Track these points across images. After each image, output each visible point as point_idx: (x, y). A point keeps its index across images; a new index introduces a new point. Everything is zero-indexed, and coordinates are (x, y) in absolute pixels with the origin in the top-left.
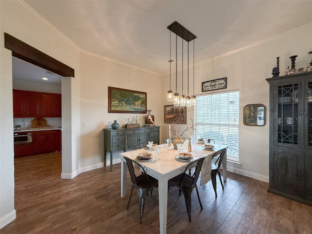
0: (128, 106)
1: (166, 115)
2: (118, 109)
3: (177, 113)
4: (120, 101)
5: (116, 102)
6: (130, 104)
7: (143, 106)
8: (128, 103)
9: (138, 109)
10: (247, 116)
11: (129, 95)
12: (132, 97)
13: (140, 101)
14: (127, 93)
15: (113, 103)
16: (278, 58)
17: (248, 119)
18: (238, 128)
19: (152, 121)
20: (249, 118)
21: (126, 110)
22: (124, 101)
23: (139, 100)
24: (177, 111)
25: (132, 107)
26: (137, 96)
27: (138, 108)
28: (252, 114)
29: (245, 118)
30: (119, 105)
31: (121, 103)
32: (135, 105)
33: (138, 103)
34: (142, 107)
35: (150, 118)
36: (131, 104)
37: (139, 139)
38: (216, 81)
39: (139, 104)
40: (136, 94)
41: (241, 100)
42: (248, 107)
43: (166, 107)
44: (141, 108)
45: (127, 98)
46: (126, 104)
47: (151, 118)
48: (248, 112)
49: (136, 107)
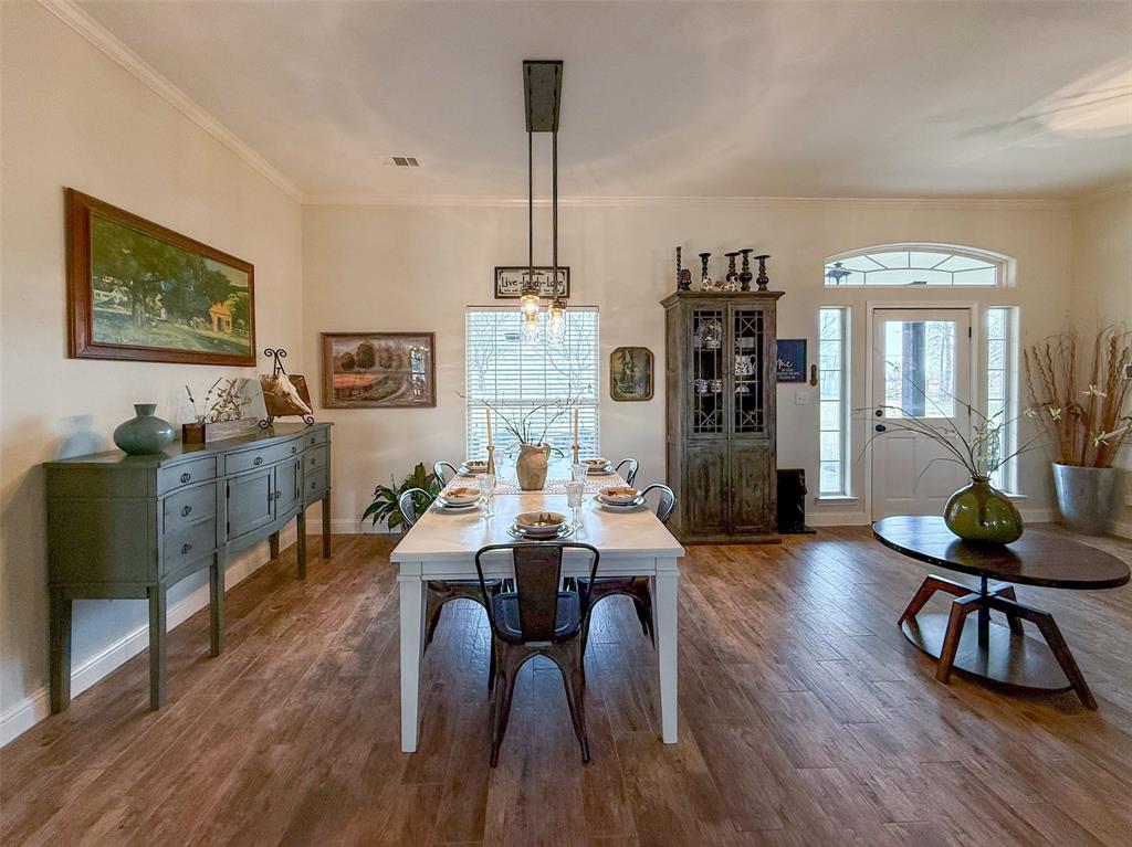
0: (181, 325)
1: (334, 376)
2: (131, 335)
3: (390, 366)
4: (139, 292)
5: (117, 295)
6: (187, 315)
7: (240, 326)
8: (177, 306)
9: (222, 342)
10: (618, 377)
11: (183, 261)
12: (196, 277)
13: (228, 302)
14: (171, 251)
15: (99, 296)
16: (679, 249)
17: (620, 384)
18: (593, 410)
19: (299, 402)
20: (622, 380)
21: (171, 347)
22: (161, 291)
23: (227, 299)
24: (390, 358)
25: (198, 331)
26: (218, 274)
27: (220, 335)
28: (628, 372)
29: (614, 381)
30: (134, 312)
31: (146, 306)
32: (211, 322)
33: (222, 310)
34: (239, 335)
35: (285, 384)
36: (192, 315)
37: (272, 491)
38: (541, 272)
39: (224, 318)
40: (212, 266)
41: (604, 335)
42: (619, 354)
43: (330, 339)
44: (233, 340)
45: (173, 281)
46: (169, 312)
47: (291, 389)
48: (619, 367)
49: (215, 334)
